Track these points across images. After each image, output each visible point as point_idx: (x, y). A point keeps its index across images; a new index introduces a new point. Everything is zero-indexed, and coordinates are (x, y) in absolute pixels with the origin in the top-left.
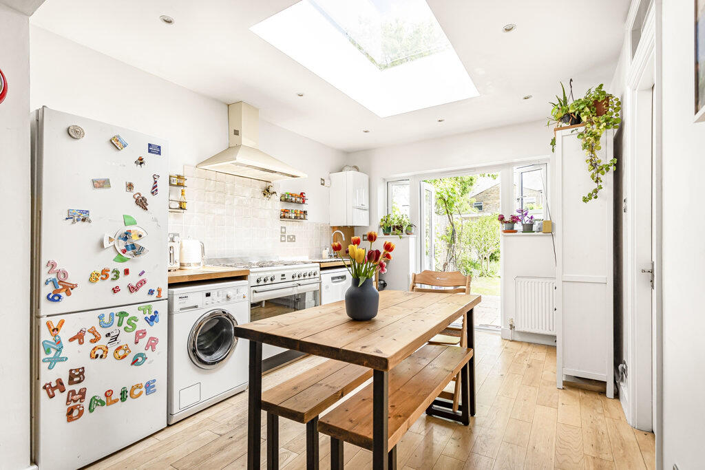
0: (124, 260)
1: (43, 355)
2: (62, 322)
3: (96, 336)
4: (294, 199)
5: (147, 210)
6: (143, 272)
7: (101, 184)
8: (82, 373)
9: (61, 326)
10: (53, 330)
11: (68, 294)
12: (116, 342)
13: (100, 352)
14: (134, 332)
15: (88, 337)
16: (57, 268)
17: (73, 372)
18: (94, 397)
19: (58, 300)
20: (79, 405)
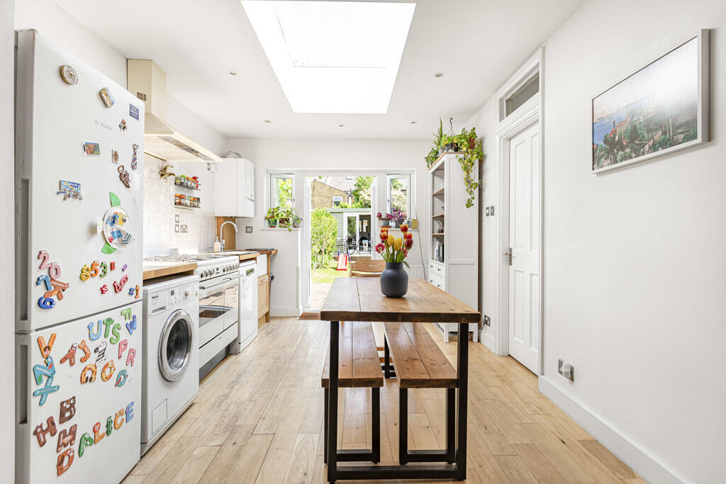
0: (110, 251)
1: (33, 387)
2: (53, 337)
3: (86, 353)
4: (189, 183)
5: (129, 187)
6: (126, 266)
7: (92, 149)
8: (72, 405)
9: (53, 343)
10: (45, 350)
11: (60, 298)
12: (104, 358)
13: (89, 374)
14: (118, 343)
15: (79, 354)
16: (48, 262)
17: (65, 405)
18: (83, 435)
19: (50, 307)
20: (70, 449)
